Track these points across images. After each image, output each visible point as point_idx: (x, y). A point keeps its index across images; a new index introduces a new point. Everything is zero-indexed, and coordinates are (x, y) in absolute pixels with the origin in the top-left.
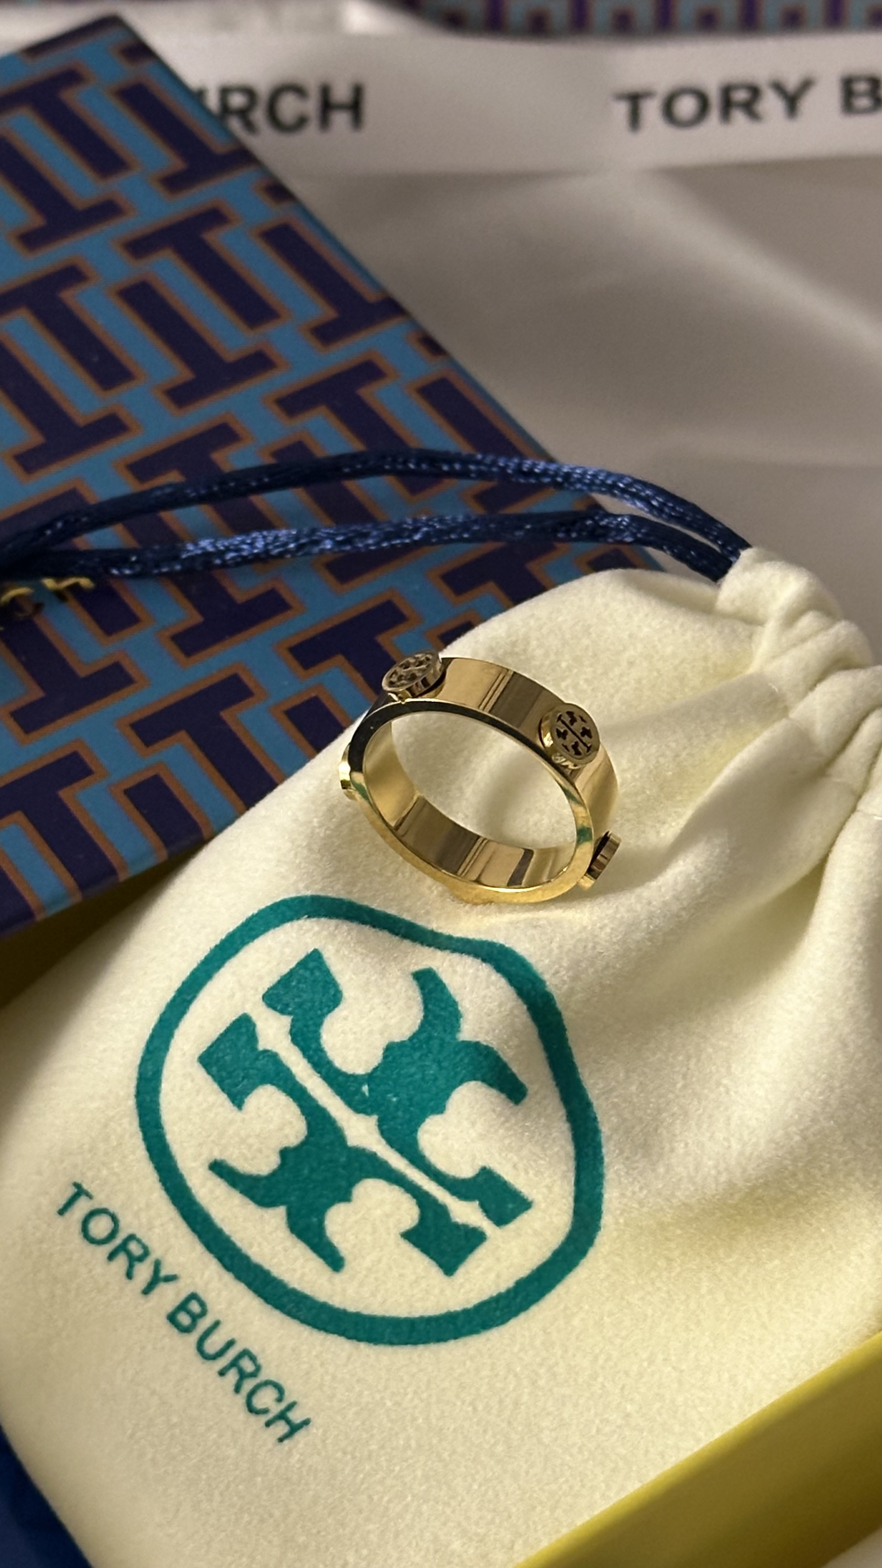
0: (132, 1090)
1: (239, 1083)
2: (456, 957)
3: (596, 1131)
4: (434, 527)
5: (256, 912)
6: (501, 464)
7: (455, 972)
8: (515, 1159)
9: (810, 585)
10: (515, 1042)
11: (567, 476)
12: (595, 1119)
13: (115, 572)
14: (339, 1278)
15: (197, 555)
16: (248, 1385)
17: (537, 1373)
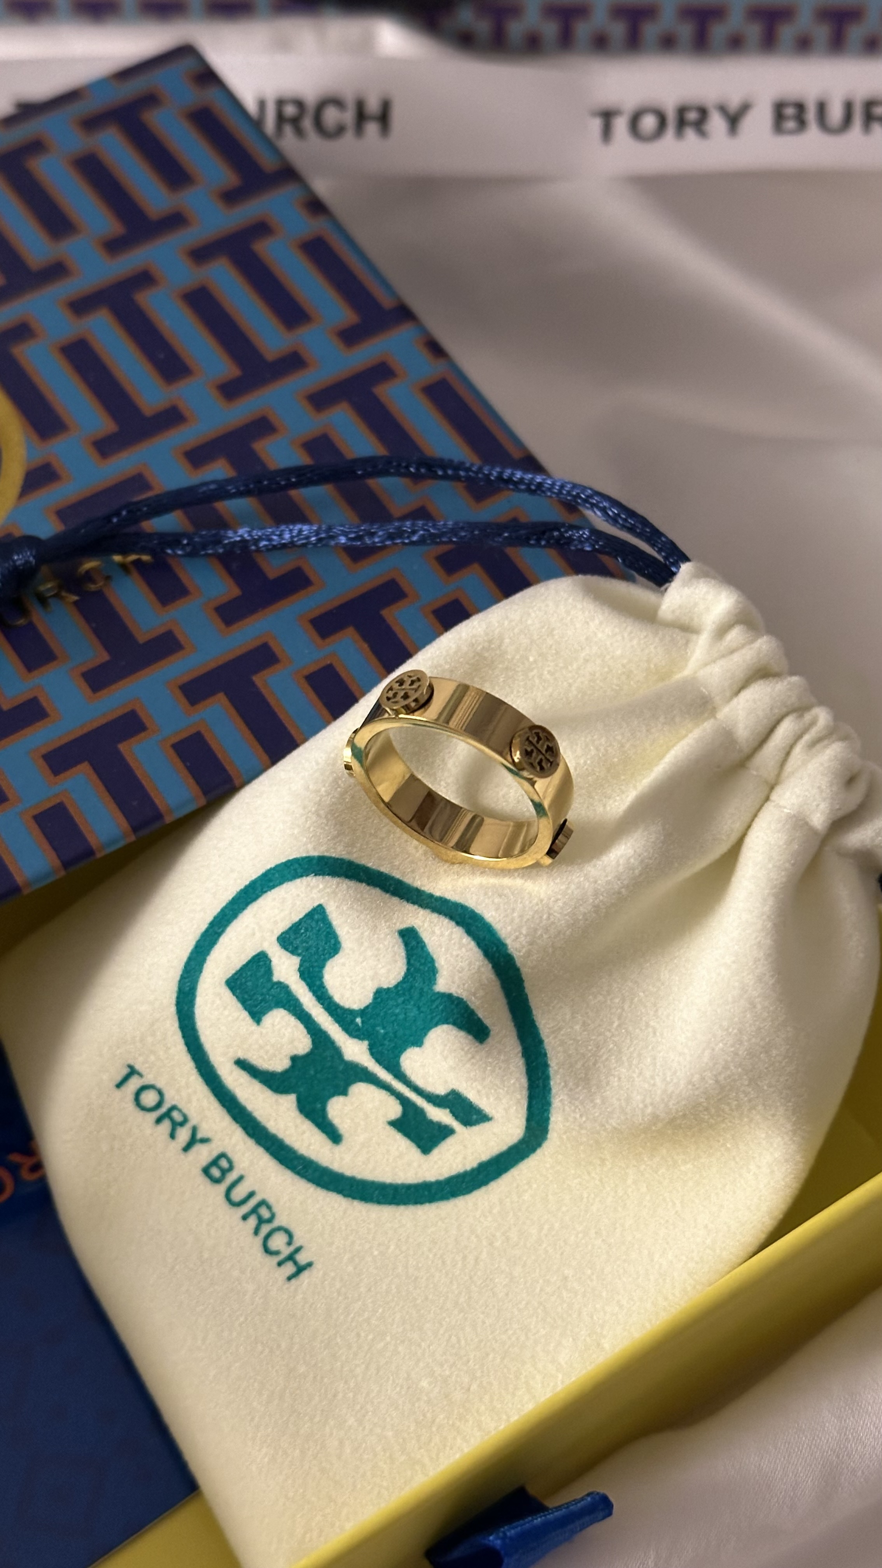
0: (173, 1001)
1: (258, 1004)
2: (435, 917)
3: (546, 1066)
4: (429, 531)
5: (273, 866)
6: (486, 472)
7: (433, 932)
8: (480, 1087)
9: (737, 601)
10: (481, 993)
12: (545, 1055)
13: (169, 551)
14: (338, 1150)
15: (236, 542)
16: (265, 1229)
17: (494, 1236)
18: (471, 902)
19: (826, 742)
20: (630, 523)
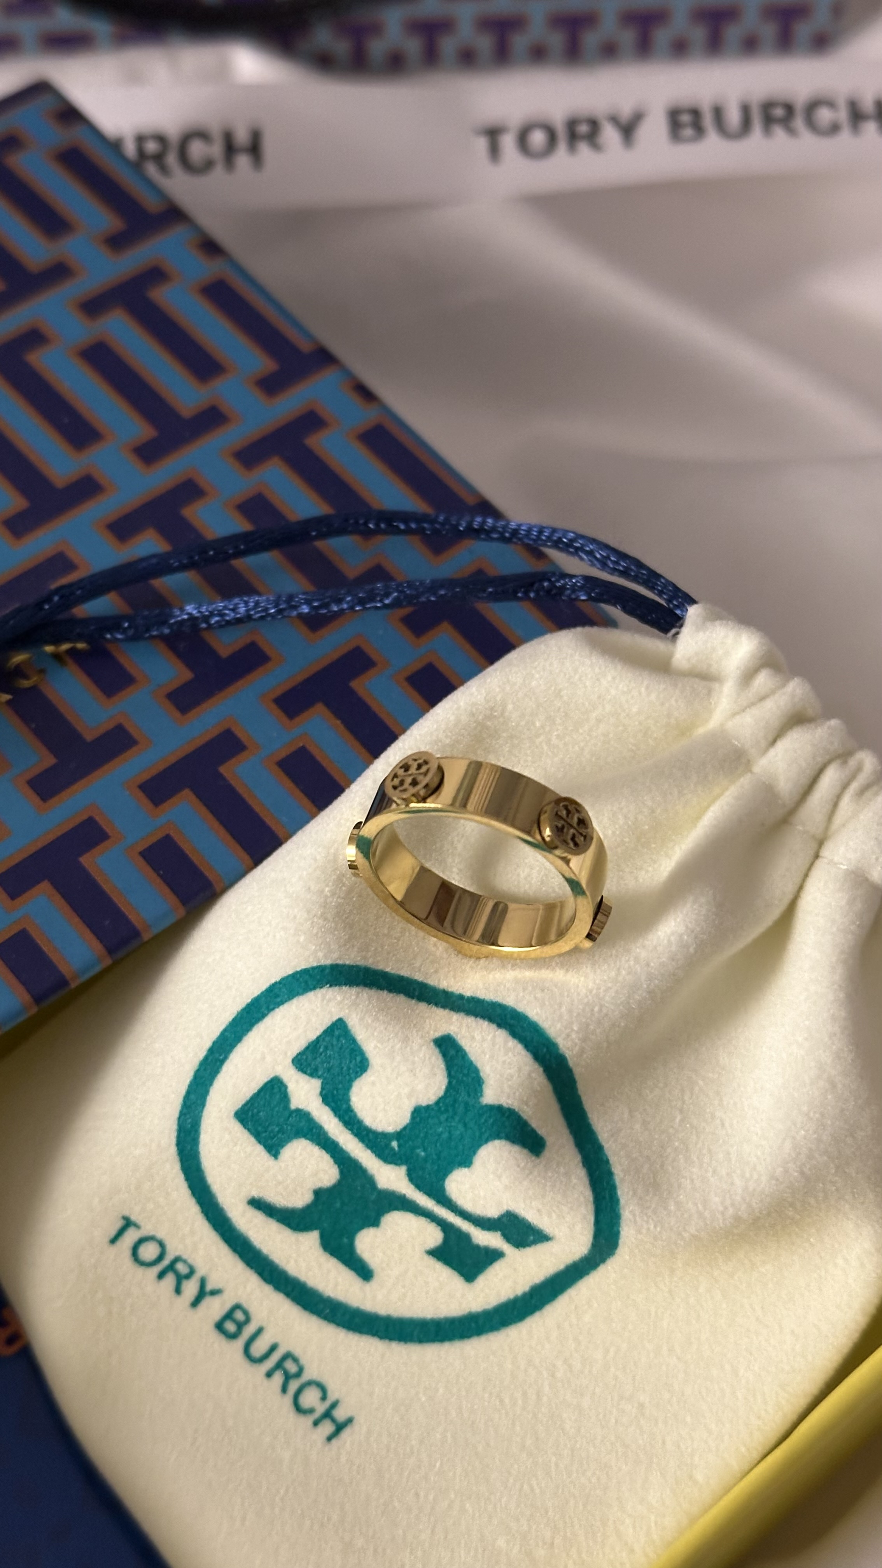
0: (174, 1140)
1: (275, 1137)
2: (470, 1020)
3: (610, 1174)
4: (404, 592)
5: (278, 979)
6: (454, 523)
7: (473, 1038)
8: (540, 1207)
9: (760, 643)
10: (533, 1101)
11: (515, 532)
12: (607, 1162)
13: (108, 636)
14: (369, 1288)
15: (184, 620)
16: (293, 1386)
17: (554, 1366)
18: (510, 1000)
19: (875, 788)
20: (623, 567)
